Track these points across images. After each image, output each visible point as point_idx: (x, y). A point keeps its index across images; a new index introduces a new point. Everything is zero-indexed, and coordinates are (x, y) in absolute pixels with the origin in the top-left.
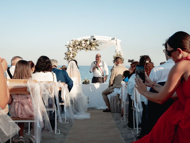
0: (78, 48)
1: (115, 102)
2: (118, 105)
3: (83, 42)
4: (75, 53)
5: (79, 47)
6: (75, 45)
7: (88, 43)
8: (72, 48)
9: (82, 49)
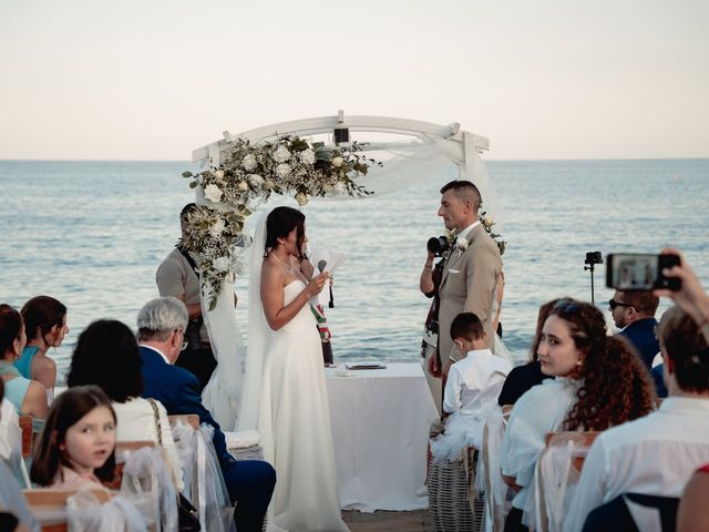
0: (251, 187)
1: (454, 491)
2: (472, 507)
3: (282, 153)
4: (237, 212)
5: (256, 179)
6: (238, 172)
7: (308, 157)
8: (220, 186)
9: (277, 190)
